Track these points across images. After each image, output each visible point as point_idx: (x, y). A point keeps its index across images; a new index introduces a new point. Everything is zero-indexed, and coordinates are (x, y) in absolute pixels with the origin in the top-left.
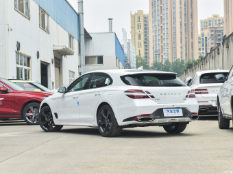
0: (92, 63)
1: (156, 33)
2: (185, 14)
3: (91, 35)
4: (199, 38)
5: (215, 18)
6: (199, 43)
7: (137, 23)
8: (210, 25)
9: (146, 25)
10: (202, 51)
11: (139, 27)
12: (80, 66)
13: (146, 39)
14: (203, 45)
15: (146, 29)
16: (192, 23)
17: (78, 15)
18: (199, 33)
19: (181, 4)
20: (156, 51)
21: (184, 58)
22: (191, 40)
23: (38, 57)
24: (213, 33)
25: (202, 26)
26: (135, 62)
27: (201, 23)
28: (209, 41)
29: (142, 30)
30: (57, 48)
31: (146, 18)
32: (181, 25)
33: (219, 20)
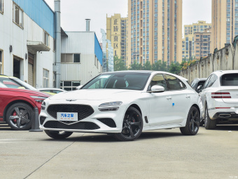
0: (67, 61)
1: (135, 35)
2: (168, 19)
3: (67, 33)
4: (183, 42)
5: (201, 24)
6: (183, 46)
7: (113, 25)
8: (195, 30)
9: (123, 28)
10: (185, 54)
11: (116, 29)
12: (55, 64)
13: (123, 41)
14: (187, 49)
15: (123, 31)
16: (175, 28)
17: (54, 14)
18: (184, 37)
19: (163, 10)
20: (135, 53)
21: (166, 60)
22: (174, 44)
23: (11, 51)
24: (199, 38)
25: (186, 31)
26: (113, 62)
27: (186, 28)
28: (194, 45)
29: (119, 32)
30: (31, 44)
31: (123, 22)
32: (163, 29)
33: (206, 26)
